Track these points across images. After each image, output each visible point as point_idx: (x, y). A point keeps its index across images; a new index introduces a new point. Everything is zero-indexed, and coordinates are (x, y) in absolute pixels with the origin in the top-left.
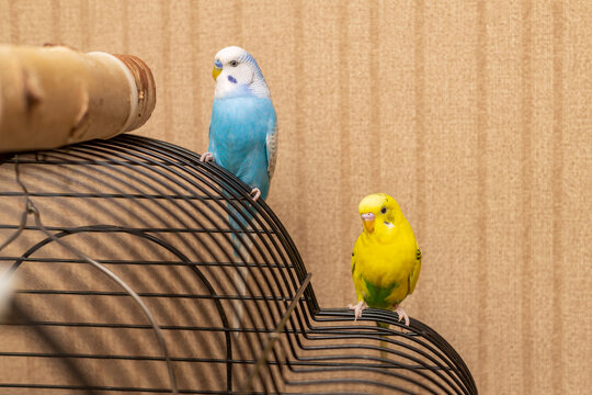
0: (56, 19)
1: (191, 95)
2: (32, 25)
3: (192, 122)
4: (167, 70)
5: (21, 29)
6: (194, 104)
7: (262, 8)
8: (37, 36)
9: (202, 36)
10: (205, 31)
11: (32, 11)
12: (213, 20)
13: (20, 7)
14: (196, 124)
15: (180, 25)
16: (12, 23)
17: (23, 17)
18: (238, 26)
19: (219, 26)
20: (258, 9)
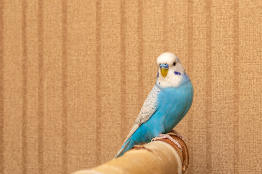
0: (123, 100)
1: (205, 149)
2: (109, 104)
3: (206, 166)
4: (190, 133)
5: (103, 106)
6: (207, 155)
7: (252, 97)
8: (111, 110)
9: (213, 113)
10: (215, 110)
11: (110, 95)
12: (220, 103)
13: (102, 93)
14: (207, 168)
15: (199, 106)
16: (97, 102)
17: (104, 98)
18: (236, 108)
19: (224, 108)
20: (249, 98)
